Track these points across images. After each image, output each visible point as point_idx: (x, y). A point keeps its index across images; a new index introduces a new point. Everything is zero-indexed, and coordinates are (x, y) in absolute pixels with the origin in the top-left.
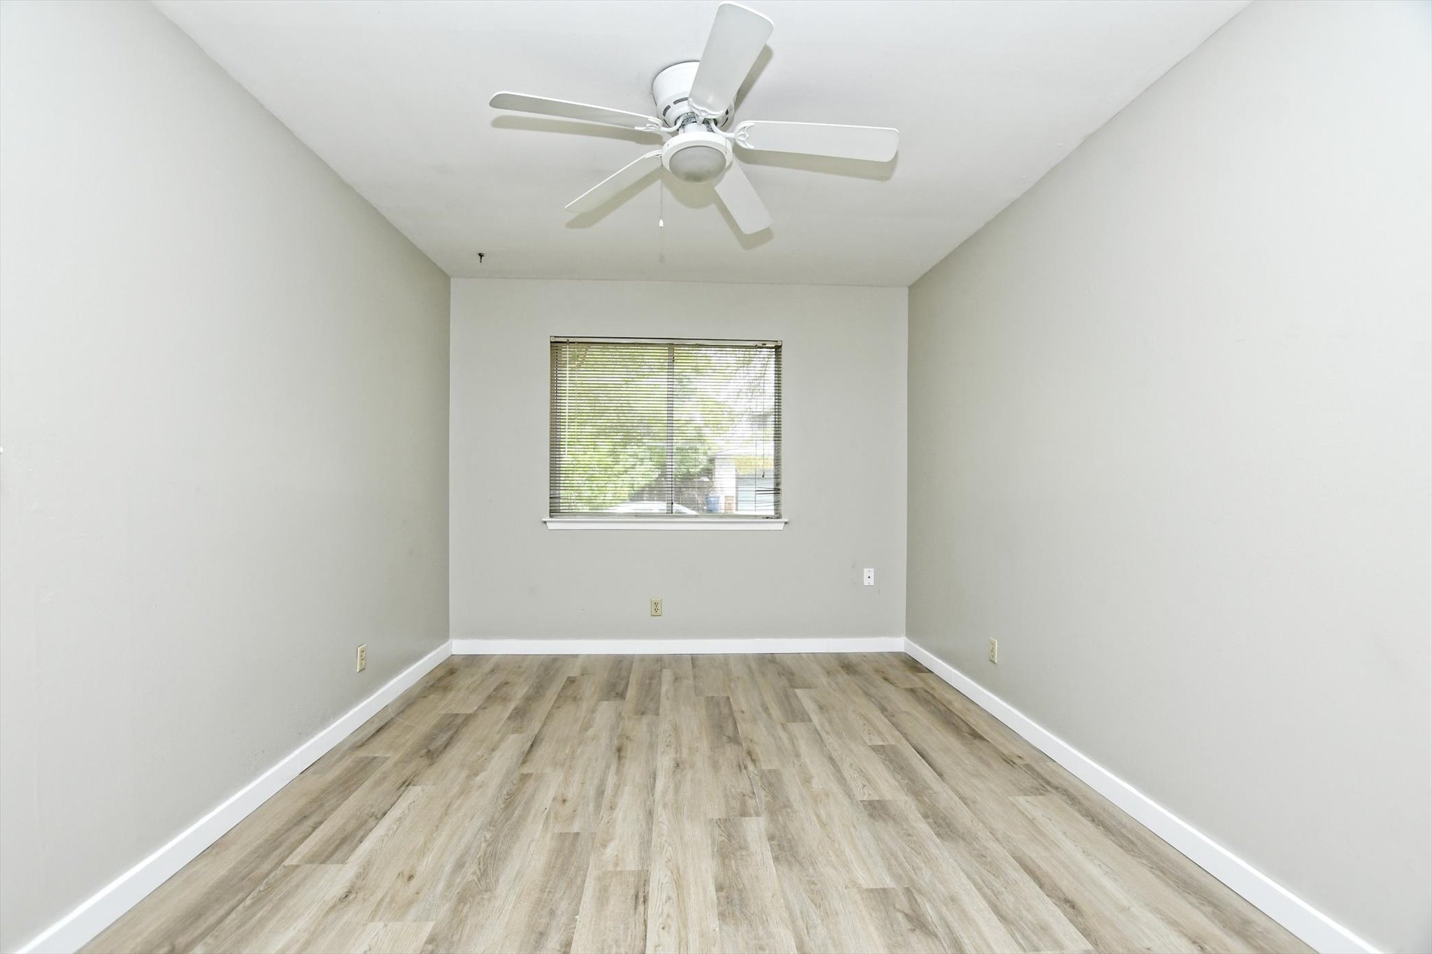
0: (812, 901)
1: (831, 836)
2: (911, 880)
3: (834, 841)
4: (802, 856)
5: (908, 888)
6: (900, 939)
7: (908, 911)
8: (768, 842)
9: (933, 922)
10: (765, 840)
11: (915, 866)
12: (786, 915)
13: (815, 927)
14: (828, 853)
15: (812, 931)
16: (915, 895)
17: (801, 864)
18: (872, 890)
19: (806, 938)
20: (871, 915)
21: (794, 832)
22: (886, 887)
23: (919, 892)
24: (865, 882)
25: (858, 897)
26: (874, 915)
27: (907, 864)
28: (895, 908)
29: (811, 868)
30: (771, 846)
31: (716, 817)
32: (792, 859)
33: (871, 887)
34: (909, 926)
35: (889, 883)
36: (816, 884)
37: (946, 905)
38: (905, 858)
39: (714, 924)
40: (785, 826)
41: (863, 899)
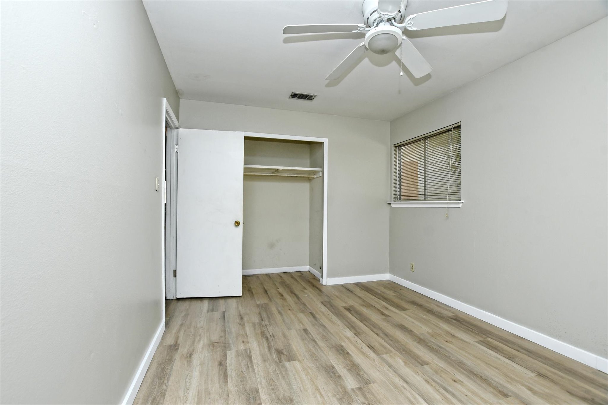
0: (315, 354)
1: (312, 383)
2: (278, 366)
3: (310, 380)
4: (323, 370)
5: (280, 363)
6: (286, 347)
7: (282, 355)
8: (340, 374)
9: (275, 353)
10: (342, 375)
11: (275, 373)
12: (322, 349)
13: (312, 347)
14: (312, 373)
15: (313, 346)
16: (278, 360)
17: (322, 366)
18: (294, 360)
19: (314, 344)
20: (295, 352)
21: (331, 381)
22: (289, 362)
23: (276, 362)
24: (296, 363)
25: (299, 357)
26: (294, 353)
27: (278, 373)
28: (286, 355)
29: (318, 365)
30: (338, 373)
31: (372, 384)
32: (327, 368)
33: (294, 361)
34: (282, 351)
35: (287, 364)
36: (315, 359)
37: (268, 359)
38: (278, 376)
39: (343, 344)
40: (336, 384)
41: (297, 357)
